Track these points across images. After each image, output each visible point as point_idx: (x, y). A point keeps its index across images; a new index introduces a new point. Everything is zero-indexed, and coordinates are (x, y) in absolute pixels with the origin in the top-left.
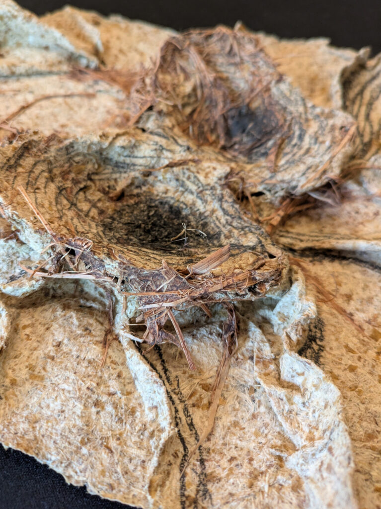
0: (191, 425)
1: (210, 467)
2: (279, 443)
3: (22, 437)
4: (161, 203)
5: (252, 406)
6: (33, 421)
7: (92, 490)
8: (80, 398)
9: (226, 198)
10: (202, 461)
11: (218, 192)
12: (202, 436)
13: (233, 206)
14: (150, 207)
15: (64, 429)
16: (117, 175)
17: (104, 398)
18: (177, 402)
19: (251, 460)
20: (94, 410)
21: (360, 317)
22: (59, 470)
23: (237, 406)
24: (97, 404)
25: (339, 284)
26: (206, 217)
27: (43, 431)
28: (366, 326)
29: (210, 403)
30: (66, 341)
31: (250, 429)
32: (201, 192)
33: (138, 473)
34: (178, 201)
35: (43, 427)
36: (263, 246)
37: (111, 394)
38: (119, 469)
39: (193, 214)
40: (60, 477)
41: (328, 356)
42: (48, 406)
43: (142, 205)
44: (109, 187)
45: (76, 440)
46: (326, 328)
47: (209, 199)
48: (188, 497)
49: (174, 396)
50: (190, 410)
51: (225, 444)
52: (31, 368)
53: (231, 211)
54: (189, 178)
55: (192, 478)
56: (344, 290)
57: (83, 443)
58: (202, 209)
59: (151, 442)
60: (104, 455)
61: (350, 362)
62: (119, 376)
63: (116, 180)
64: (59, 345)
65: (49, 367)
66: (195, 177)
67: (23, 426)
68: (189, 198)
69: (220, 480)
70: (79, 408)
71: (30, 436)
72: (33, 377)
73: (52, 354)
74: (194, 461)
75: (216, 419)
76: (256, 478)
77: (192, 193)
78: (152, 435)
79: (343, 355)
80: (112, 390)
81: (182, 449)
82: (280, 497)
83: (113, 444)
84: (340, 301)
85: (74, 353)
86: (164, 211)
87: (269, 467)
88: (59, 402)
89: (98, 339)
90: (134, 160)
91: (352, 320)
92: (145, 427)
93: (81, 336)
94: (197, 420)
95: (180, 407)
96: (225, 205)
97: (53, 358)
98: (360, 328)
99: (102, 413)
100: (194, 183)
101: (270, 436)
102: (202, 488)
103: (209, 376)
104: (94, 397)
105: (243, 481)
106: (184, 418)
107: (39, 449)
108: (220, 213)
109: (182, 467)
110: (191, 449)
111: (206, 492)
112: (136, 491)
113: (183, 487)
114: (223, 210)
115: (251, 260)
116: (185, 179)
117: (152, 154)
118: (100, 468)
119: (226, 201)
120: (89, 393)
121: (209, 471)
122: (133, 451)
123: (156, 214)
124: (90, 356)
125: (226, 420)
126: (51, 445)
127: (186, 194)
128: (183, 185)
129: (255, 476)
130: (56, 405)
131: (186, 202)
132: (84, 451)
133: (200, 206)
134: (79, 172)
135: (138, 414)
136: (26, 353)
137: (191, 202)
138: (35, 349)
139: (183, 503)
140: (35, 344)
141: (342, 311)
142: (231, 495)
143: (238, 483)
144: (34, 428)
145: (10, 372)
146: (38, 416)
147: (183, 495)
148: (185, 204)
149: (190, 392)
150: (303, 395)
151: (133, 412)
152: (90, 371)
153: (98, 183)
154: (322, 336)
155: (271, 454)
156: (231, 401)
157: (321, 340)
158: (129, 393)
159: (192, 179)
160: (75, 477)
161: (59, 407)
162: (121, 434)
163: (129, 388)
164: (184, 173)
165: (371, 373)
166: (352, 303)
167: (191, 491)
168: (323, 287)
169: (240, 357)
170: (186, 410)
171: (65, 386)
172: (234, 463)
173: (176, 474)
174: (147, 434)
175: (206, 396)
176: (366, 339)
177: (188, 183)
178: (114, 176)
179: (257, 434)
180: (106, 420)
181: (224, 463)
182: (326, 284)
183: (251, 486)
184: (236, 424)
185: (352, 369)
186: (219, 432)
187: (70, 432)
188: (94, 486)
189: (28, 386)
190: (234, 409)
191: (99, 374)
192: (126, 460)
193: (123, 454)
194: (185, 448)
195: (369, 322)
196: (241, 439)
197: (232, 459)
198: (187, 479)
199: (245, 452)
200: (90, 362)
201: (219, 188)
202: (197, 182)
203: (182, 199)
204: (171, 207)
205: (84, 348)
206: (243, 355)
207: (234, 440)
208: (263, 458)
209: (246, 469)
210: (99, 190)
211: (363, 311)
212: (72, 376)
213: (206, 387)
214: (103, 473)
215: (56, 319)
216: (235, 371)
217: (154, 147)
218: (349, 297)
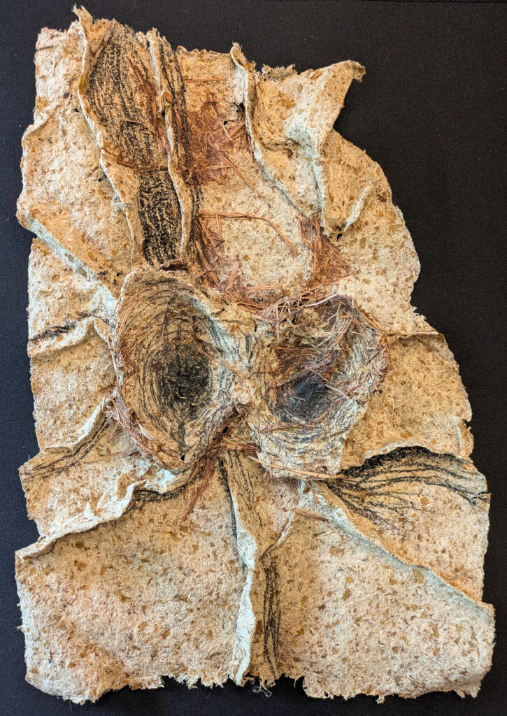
0: (87, 452)
1: (72, 469)
2: (96, 496)
3: (38, 383)
4: (207, 370)
5: (111, 476)
6: (47, 382)
7: (36, 424)
8: (68, 397)
9: (224, 411)
10: (73, 464)
11: (228, 403)
12: (83, 460)
13: (220, 418)
14: (200, 364)
15: (51, 398)
16: (209, 332)
17: (74, 407)
18: (94, 440)
19: (83, 486)
20: (67, 406)
21: (193, 517)
22: (35, 407)
23: (108, 469)
24: (70, 406)
25: (210, 499)
26: (208, 403)
27: (45, 390)
28: (188, 522)
29: (102, 455)
30: (92, 371)
31: (100, 480)
32: (224, 392)
33: (53, 439)
34: (212, 380)
35: (47, 388)
36: (188, 450)
37: (78, 408)
38: (50, 431)
39: (208, 394)
40: (33, 409)
41: (154, 506)
42: (57, 384)
43: (200, 358)
44: (200, 330)
45: (50, 406)
46: (174, 500)
47: (221, 399)
48: (54, 466)
49: (96, 437)
50: (94, 448)
51: (87, 471)
52: (70, 364)
53: (216, 418)
54: (228, 379)
55: (63, 464)
56: (207, 503)
57: (51, 410)
58: (213, 398)
59: (69, 438)
60: (52, 422)
61: (155, 519)
62: (90, 407)
63: (206, 332)
64: (88, 369)
65: (74, 372)
66: (231, 384)
67: (43, 380)
68: (217, 386)
69: (68, 476)
70: (63, 399)
71: (40, 386)
72: (66, 368)
73: (81, 369)
74: (71, 460)
75: (97, 462)
76: (75, 491)
77: (220, 387)
78: (72, 437)
79: (158, 513)
80: (81, 408)
81: (73, 453)
82: (71, 505)
83: (58, 422)
84: (198, 503)
85: (88, 379)
86: (202, 374)
87: (83, 496)
88: (61, 388)
89: (102, 385)
90: (221, 338)
91: (189, 513)
92: (73, 432)
93: (100, 376)
94: (91, 453)
95: (93, 443)
96: (219, 413)
97: (79, 371)
98: (185, 519)
99: (68, 410)
100: (227, 384)
101: (98, 490)
102: (61, 469)
103: (114, 450)
104: (72, 403)
105: (70, 486)
106: (88, 446)
107: (37, 394)
108: (213, 410)
109: (66, 457)
110: (76, 457)
111: (60, 472)
112: (45, 443)
113: (57, 462)
114: (216, 413)
115: (173, 448)
116: (226, 377)
117: (230, 347)
118: (46, 423)
119: (222, 412)
120: (72, 399)
121: (70, 469)
122: (60, 433)
123: (198, 371)
124: (90, 388)
125: (99, 467)
126: (43, 396)
127: (219, 382)
128: (222, 378)
129: (76, 491)
130: (59, 388)
131: (213, 385)
132: (48, 412)
133: (214, 396)
134: (191, 311)
135: (78, 425)
136: (76, 356)
137: (215, 388)
138: (80, 359)
139: (50, 465)
140: (82, 357)
141: (192, 506)
142: (63, 484)
143: (69, 484)
144: (45, 385)
145: (62, 356)
146: (51, 383)
147: (54, 463)
148: (211, 386)
149: (102, 444)
150: (118, 500)
151: (78, 423)
152: (83, 393)
153: (197, 323)
154: (167, 499)
155: (88, 495)
156: (109, 465)
157: (164, 500)
158: (85, 416)
159: (228, 382)
160: (37, 415)
161: (59, 390)
162: (65, 423)
163: (88, 414)
164: (230, 375)
165: (153, 531)
166: (201, 510)
167: (57, 466)
168: (203, 491)
169: (133, 461)
170: (93, 446)
171: (69, 386)
172: (79, 479)
173: (61, 456)
174: (71, 434)
175: (104, 452)
176: (179, 524)
177: (224, 381)
178: (207, 330)
179: (98, 484)
180: (67, 413)
181: (77, 475)
182: (207, 491)
183: (70, 491)
184: (99, 472)
185: (151, 520)
186: (91, 466)
187: (52, 402)
188: (38, 425)
189: (60, 369)
190: (106, 468)
191: (84, 398)
192: (55, 432)
193: (57, 429)
194: (75, 454)
195: (192, 523)
196: (93, 477)
197: (80, 477)
198: (61, 462)
199: (86, 482)
200: (87, 390)
201: (230, 403)
202: (228, 386)
203: (214, 382)
204: (207, 377)
205: (93, 382)
206: (134, 462)
207: (91, 475)
208: (86, 491)
209: (77, 485)
210: (193, 327)
211: (198, 518)
212: (75, 387)
213: (108, 450)
214: (44, 425)
215: (102, 356)
216: (124, 461)
217: (235, 347)
218: (203, 507)
